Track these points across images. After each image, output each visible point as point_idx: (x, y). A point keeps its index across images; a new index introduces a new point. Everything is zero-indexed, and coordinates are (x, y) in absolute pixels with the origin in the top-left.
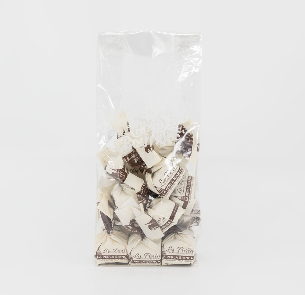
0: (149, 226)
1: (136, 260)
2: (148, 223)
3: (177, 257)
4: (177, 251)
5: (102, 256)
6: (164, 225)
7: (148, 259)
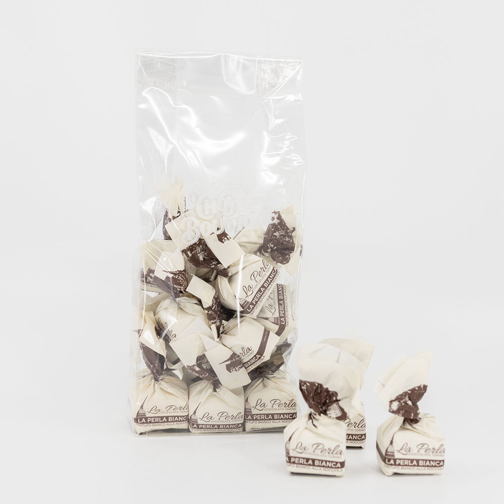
0: (227, 366)
1: (203, 425)
2: (226, 361)
3: (270, 417)
4: (269, 406)
5: (146, 419)
6: (249, 361)
7: (223, 421)
